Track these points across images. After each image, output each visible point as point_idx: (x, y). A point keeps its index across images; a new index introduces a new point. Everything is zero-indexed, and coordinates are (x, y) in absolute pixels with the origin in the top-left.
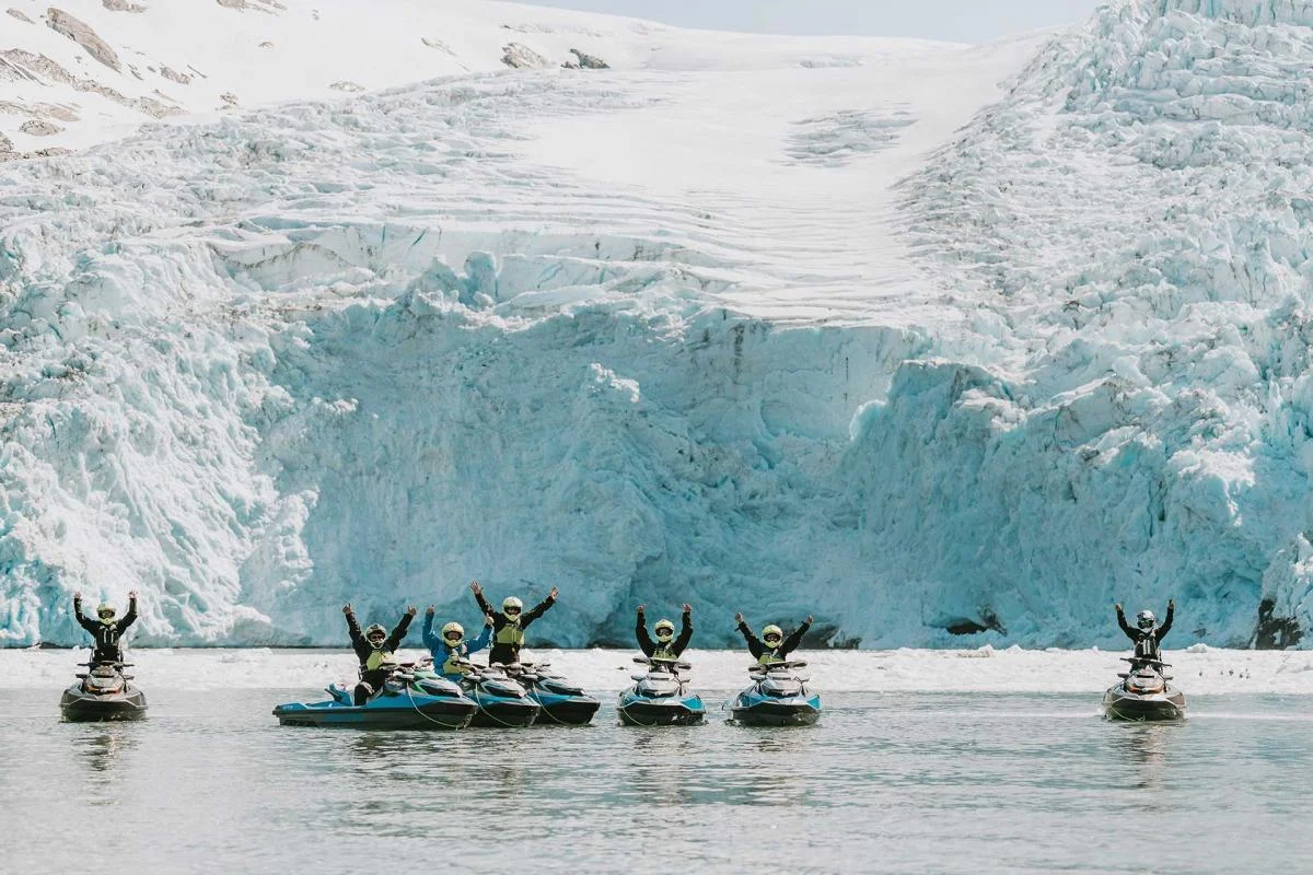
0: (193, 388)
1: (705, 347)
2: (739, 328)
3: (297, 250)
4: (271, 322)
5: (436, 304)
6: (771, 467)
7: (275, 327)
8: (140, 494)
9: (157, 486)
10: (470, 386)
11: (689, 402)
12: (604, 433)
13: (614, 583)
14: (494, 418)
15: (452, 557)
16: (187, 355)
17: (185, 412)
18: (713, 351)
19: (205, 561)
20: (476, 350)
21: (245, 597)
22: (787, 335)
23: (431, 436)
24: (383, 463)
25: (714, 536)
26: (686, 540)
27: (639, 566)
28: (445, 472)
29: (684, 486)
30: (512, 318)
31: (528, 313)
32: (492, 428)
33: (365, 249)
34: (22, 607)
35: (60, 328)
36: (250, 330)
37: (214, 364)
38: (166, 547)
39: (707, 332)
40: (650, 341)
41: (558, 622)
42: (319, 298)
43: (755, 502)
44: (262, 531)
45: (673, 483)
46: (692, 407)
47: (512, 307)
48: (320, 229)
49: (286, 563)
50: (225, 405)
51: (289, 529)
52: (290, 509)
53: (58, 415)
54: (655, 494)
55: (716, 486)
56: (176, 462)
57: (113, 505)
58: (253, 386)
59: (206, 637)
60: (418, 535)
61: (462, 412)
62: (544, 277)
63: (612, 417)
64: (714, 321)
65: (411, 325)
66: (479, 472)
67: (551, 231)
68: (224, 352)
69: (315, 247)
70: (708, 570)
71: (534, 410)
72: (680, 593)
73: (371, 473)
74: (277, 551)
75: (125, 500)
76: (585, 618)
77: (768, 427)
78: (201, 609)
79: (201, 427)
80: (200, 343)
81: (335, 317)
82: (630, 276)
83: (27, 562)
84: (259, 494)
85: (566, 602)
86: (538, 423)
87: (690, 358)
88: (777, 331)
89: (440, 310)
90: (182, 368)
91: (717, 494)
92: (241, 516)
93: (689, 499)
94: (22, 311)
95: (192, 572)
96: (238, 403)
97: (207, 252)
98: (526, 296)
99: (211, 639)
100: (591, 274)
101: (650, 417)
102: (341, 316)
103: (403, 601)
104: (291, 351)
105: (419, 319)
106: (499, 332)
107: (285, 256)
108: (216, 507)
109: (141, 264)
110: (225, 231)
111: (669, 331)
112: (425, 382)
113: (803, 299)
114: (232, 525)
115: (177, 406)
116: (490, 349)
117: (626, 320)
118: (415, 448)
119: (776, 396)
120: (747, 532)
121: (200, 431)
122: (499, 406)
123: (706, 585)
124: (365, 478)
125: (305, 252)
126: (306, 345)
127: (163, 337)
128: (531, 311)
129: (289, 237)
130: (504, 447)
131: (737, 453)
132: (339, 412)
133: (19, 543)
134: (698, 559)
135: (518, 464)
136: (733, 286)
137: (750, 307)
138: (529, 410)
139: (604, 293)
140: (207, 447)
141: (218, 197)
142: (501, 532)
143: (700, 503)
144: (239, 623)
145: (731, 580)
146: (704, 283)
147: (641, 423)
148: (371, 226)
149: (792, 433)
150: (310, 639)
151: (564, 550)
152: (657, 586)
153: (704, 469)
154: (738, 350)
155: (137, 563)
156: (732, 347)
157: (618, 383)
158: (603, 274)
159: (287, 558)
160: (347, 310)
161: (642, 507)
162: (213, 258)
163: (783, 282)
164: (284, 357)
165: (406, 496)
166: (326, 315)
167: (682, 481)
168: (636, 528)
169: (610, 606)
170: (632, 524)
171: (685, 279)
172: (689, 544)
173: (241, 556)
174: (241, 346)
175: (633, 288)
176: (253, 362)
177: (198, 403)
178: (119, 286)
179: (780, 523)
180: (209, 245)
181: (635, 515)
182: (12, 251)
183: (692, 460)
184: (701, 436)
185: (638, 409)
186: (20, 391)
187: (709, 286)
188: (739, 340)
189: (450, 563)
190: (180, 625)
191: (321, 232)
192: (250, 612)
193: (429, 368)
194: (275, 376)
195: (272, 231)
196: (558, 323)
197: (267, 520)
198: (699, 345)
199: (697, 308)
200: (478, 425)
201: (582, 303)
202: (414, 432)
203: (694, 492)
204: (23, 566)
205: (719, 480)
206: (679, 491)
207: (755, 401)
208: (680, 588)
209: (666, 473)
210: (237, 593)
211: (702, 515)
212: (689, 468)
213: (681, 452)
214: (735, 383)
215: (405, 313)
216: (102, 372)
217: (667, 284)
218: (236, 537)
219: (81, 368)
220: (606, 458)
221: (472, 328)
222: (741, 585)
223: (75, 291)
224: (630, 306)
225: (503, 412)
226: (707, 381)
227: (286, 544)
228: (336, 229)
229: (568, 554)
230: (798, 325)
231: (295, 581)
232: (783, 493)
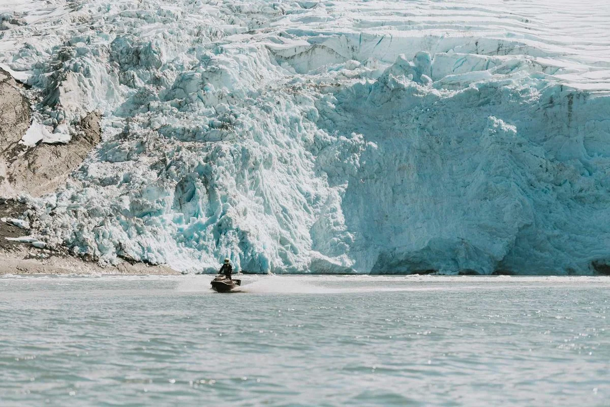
0: (283, 132)
1: (551, 107)
2: (570, 96)
3: (313, 49)
4: (314, 93)
5: (401, 82)
6: (590, 174)
7: (316, 96)
8: (268, 192)
9: (275, 187)
10: (423, 129)
11: (543, 138)
12: (498, 155)
13: (507, 239)
14: (437, 147)
15: (419, 224)
16: (278, 114)
17: (281, 146)
18: (556, 109)
19: (296, 227)
20: (425, 108)
21: (314, 247)
22: (598, 100)
23: (404, 157)
24: (379, 172)
25: (560, 213)
26: (545, 215)
27: (520, 230)
28: (412, 176)
29: (543, 185)
30: (443, 89)
31: (451, 87)
32: (436, 153)
33: (350, 47)
34: (232, 253)
35: (204, 98)
36: (305, 98)
37: (291, 118)
38: (279, 220)
39: (551, 98)
40: (521, 103)
41: (477, 261)
42: (336, 79)
43: (582, 194)
44: (319, 210)
45: (536, 183)
46: (545, 140)
47: (442, 84)
48: (325, 36)
49: (334, 228)
50: (297, 141)
51: (334, 209)
52: (333, 199)
53: (235, 151)
54: (527, 190)
55: (560, 185)
56: (279, 173)
57: (257, 198)
58: (309, 130)
59: (298, 268)
60: (399, 212)
61: (420, 144)
62: (456, 66)
63: (503, 146)
64: (556, 92)
65: (388, 95)
66: (430, 177)
67: (451, 35)
68: (295, 111)
69: (323, 47)
70: (557, 232)
71: (459, 143)
72: (542, 245)
73: (372, 177)
74: (329, 222)
75: (262, 195)
76: (491, 258)
77: (587, 151)
78: (295, 253)
79: (288, 153)
80: (283, 107)
81: (348, 90)
82: (503, 65)
83: (233, 229)
84: (317, 190)
85: (482, 250)
86: (461, 150)
87: (543, 113)
88: (592, 98)
89: (404, 86)
90: (277, 121)
91: (561, 190)
92: (309, 201)
93: (545, 193)
94: (178, 88)
95: (291, 233)
96: (302, 139)
97: (266, 51)
98: (449, 77)
99: (301, 269)
100: (482, 64)
101: (524, 147)
102: (351, 89)
103: (395, 249)
104: (325, 110)
105: (393, 91)
106: (437, 98)
107: (307, 52)
108: (297, 198)
109: (237, 60)
110: (273, 38)
111: (531, 97)
112: (397, 126)
113: (603, 78)
114: (305, 208)
115: (276, 142)
116: (433, 107)
117: (507, 91)
118: (395, 164)
119: (592, 134)
120: (578, 211)
121: (288, 156)
122: (440, 140)
123: (556, 240)
124: (369, 180)
125: (317, 50)
126: (333, 106)
127: (267, 104)
128: (454, 85)
129: (308, 41)
130: (443, 164)
131: (572, 167)
132: (354, 144)
133: (230, 219)
134: (551, 226)
135: (451, 173)
136: (561, 70)
137: (575, 83)
138: (455, 142)
139: (491, 75)
140: (291, 164)
141: (243, 10)
142: (444, 211)
143: (552, 195)
144: (313, 261)
145: (570, 238)
146: (544, 68)
147: (518, 150)
148: (353, 34)
149: (602, 155)
150: (351, 269)
151: (479, 221)
152: (529, 240)
153: (554, 176)
154: (570, 108)
155: (269, 229)
156: (566, 107)
157: (505, 127)
158: (488, 63)
159: (334, 225)
160: (354, 86)
161: (521, 197)
162: (269, 54)
163: (588, 67)
164: (323, 113)
165: (391, 190)
166: (342, 89)
167: (542, 183)
168: (518, 209)
169: (505, 252)
170: (516, 206)
171: (534, 66)
172: (546, 217)
173: (310, 224)
174: (301, 107)
175: (506, 71)
176: (308, 116)
177: (286, 140)
178: (230, 73)
179: (596, 206)
180: (266, 47)
181: (517, 201)
182: (156, 50)
183: (547, 170)
184: (552, 157)
185: (517, 142)
186: (199, 135)
187: (547, 69)
188: (570, 103)
189: (418, 228)
190: (286, 262)
191: (327, 38)
192: (318, 255)
193: (399, 119)
194: (320, 124)
195: (298, 38)
196: (470, 93)
197: (322, 204)
198: (548, 105)
199: (545, 84)
200: (428, 151)
201: (482, 82)
202: (394, 155)
203: (549, 189)
204: (231, 231)
205: (562, 181)
206: (540, 188)
207: (580, 137)
208: (542, 242)
209: (533, 178)
210: (310, 244)
211: (553, 202)
212: (545, 175)
213: (541, 166)
214: (569, 127)
215: (385, 88)
216: (242, 125)
217: (525, 69)
218: (307, 213)
219: (230, 122)
220: (501, 170)
221: (422, 96)
222: (575, 240)
223: (207, 77)
224: (509, 83)
225: (442, 144)
226: (553, 126)
227: (333, 217)
228: (334, 36)
229: (482, 223)
230: (603, 94)
231: (339, 237)
232: (597, 189)
